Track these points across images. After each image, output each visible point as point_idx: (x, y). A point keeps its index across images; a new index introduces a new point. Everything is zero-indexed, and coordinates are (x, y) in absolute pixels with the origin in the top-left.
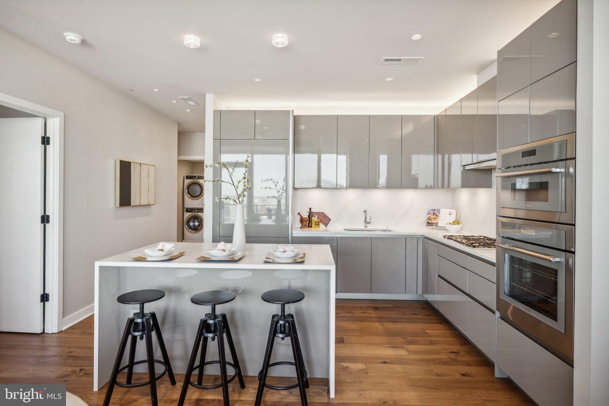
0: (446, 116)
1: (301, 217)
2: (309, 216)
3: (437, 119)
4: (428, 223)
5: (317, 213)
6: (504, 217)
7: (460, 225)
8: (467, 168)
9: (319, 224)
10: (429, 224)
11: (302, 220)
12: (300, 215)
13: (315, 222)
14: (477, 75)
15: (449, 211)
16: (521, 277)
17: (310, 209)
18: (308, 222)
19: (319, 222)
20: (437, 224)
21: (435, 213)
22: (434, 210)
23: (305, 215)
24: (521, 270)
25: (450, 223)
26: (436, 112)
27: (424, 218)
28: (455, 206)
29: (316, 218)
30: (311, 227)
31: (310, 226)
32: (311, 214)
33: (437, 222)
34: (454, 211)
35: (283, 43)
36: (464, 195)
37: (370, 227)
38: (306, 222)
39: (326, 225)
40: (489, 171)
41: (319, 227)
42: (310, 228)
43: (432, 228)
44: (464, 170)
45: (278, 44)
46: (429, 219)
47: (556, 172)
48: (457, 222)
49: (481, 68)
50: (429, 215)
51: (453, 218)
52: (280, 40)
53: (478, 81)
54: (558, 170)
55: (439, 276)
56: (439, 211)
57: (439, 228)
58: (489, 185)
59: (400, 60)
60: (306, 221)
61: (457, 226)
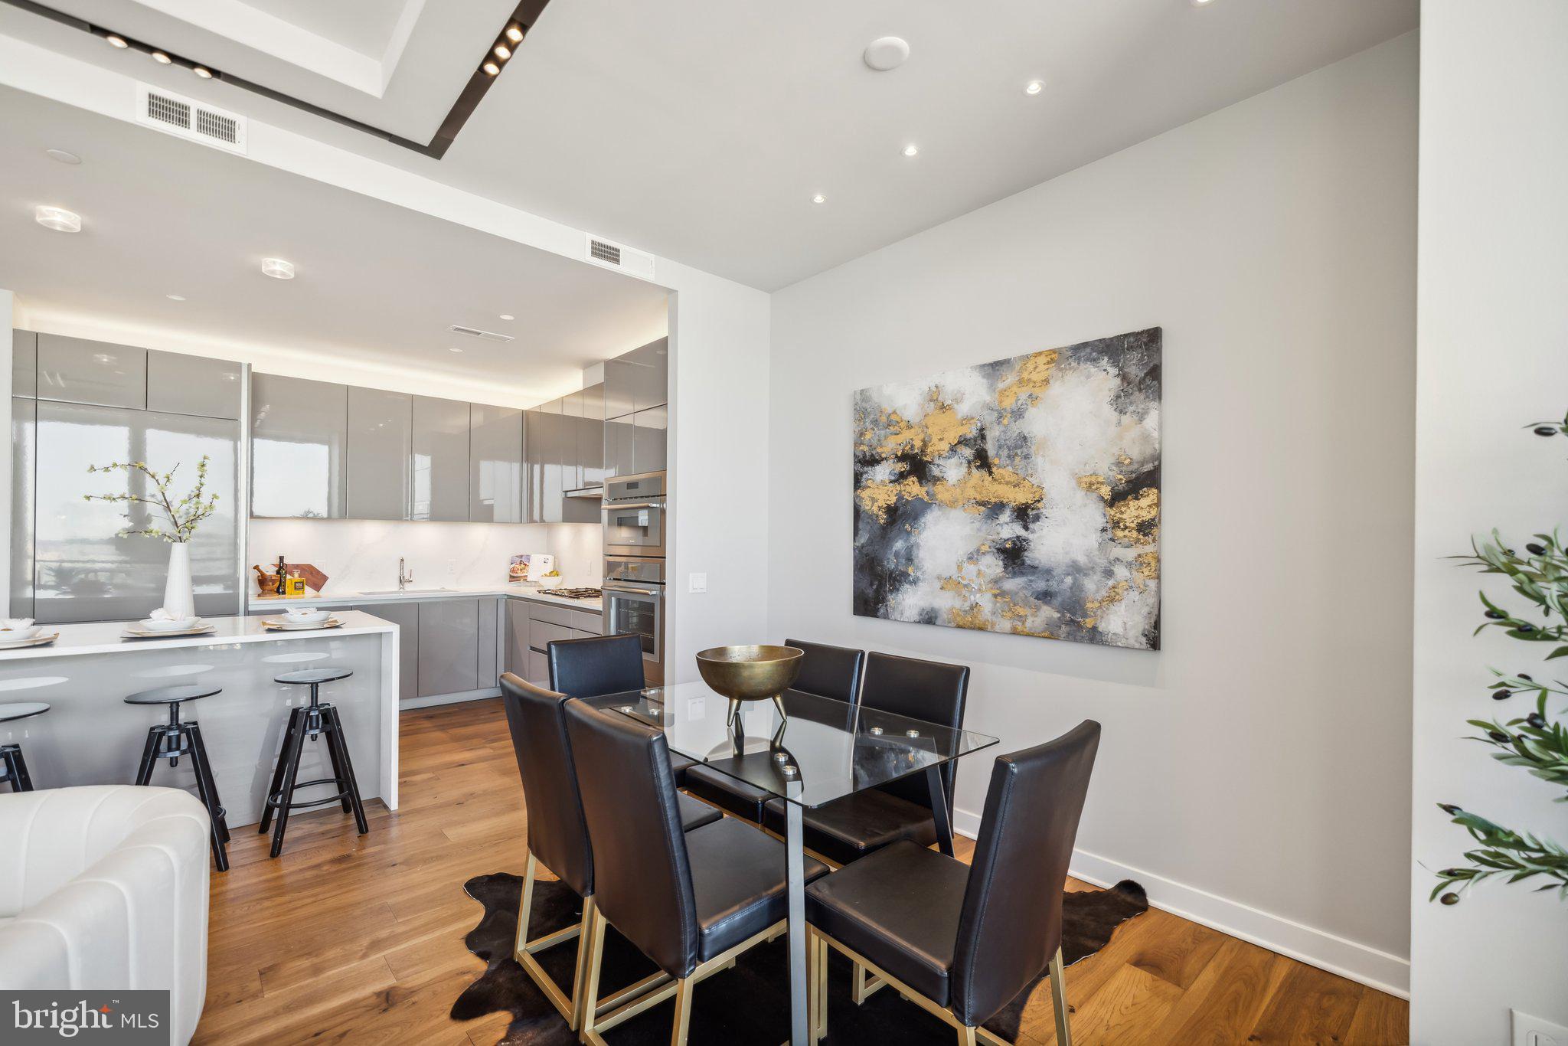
0: (541, 414)
1: (262, 574)
2: (278, 572)
3: (526, 417)
4: (511, 577)
5: (297, 566)
6: (611, 556)
7: (560, 578)
8: (570, 494)
9: (303, 587)
10: (513, 578)
11: (262, 581)
12: (259, 571)
13: (296, 583)
14: (584, 369)
15: (542, 557)
16: (627, 623)
17: (281, 559)
18: (278, 583)
19: (303, 582)
20: (525, 578)
21: (522, 561)
22: (522, 556)
23: (270, 571)
24: (628, 613)
25: (546, 575)
26: (526, 406)
27: (504, 570)
28: (551, 549)
29: (296, 575)
30: (284, 593)
31: (280, 590)
32: (282, 568)
33: (525, 574)
34: (551, 558)
35: (283, 274)
36: (566, 533)
37: (408, 587)
38: (273, 585)
39: (317, 587)
40: (598, 500)
41: (303, 593)
42: (281, 596)
43: (518, 584)
44: (566, 496)
45: (273, 272)
46: (513, 570)
47: (653, 508)
48: (555, 573)
49: (588, 364)
50: (513, 565)
51: (549, 568)
52: (278, 268)
53: (584, 379)
54: (654, 505)
55: (532, 648)
56: (528, 557)
57: (529, 584)
58: (597, 520)
59: (479, 334)
60: (274, 582)
61: (556, 578)
